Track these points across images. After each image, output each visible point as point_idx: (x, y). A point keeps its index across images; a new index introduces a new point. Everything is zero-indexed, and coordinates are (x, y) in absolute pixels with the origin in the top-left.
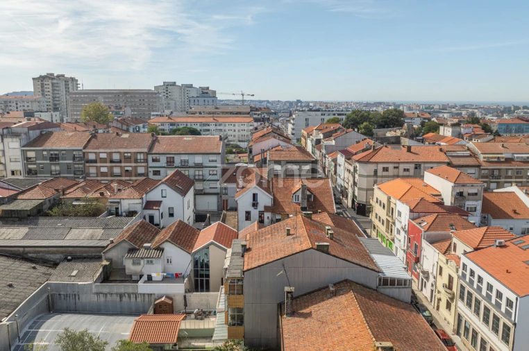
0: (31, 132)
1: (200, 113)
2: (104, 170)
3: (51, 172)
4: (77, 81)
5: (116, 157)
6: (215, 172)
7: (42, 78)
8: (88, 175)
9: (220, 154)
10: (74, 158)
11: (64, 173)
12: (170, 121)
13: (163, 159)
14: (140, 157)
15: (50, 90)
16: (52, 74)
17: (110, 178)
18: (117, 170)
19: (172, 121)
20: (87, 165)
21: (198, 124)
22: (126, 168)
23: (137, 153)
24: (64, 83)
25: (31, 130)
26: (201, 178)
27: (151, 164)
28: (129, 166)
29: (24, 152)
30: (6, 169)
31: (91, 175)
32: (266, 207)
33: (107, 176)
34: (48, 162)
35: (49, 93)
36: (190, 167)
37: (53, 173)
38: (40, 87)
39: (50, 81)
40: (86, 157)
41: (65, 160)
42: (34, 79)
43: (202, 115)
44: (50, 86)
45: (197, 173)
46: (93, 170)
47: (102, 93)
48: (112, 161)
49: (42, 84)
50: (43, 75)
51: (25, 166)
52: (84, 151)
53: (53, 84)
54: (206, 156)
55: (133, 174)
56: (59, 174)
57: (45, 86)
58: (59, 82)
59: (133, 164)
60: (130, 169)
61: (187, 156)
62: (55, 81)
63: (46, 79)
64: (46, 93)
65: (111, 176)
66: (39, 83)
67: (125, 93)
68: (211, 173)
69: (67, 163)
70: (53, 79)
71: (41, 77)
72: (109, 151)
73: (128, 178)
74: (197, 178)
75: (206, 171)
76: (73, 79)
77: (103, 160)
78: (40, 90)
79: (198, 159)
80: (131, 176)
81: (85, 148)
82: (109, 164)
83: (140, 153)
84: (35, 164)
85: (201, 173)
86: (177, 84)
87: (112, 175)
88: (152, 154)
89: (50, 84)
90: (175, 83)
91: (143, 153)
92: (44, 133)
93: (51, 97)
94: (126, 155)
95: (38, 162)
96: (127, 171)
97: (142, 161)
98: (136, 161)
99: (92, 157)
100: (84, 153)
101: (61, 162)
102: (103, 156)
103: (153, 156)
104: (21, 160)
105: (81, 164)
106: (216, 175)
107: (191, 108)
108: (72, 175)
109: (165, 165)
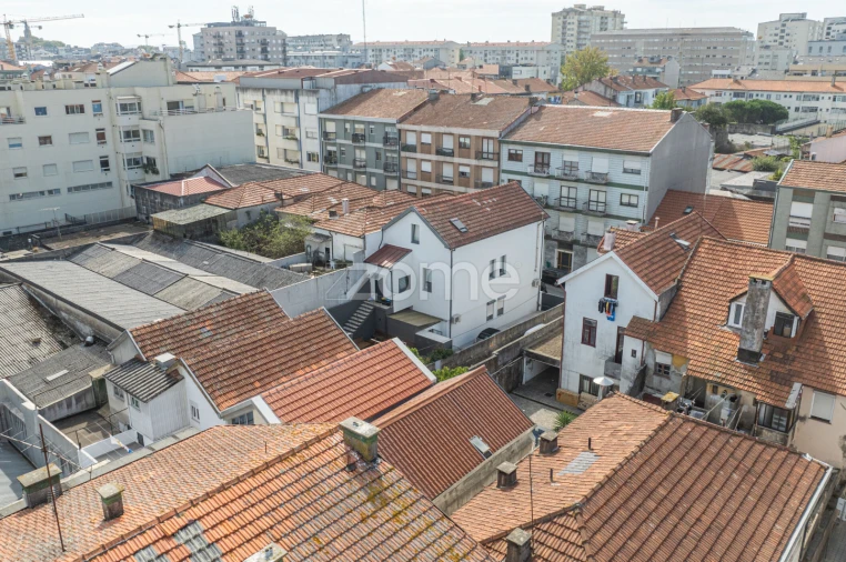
0: (340, 87)
1: (814, 73)
2: (427, 167)
3: (355, 161)
4: (624, 16)
5: (448, 143)
6: (634, 201)
7: (567, 12)
8: (404, 173)
9: (648, 155)
10: (386, 140)
11: (371, 167)
12: (736, 87)
13: (529, 155)
14: (489, 147)
15: (575, 33)
16: (582, 6)
17: (434, 185)
18: (448, 171)
19: (740, 87)
20: (403, 154)
21: (794, 96)
22: (462, 169)
23: (484, 138)
24: (598, 21)
25: (342, 83)
26: (601, 208)
27: (506, 164)
28: (467, 164)
29: (322, 122)
30: (301, 150)
31: (409, 175)
32: (636, 321)
33: (430, 180)
34: (350, 142)
35: (572, 38)
36: (578, 181)
37: (358, 164)
38: (560, 27)
39: (576, 17)
40: (402, 141)
41: (374, 142)
42: (553, 15)
43: (819, 77)
44: (575, 27)
45: (594, 196)
46: (411, 167)
47: (644, 36)
48: (439, 152)
49: (564, 23)
50: (567, 7)
51: (323, 146)
52: (399, 126)
53: (580, 22)
54: (617, 159)
55: (472, 182)
56: (365, 167)
57: (569, 27)
58: (590, 18)
59: (474, 162)
60: (467, 170)
61: (576, 153)
62: (583, 18)
63: (571, 15)
64: (568, 38)
65: (438, 182)
66: (560, 21)
67: (683, 34)
68: (625, 200)
69: (376, 148)
70: (581, 13)
71: (565, 10)
72: (435, 129)
73: (462, 189)
74: (593, 207)
75: (614, 194)
76: (616, 14)
77: (425, 148)
78: (560, 33)
79: (600, 164)
80: (467, 185)
81: (401, 120)
82: (434, 157)
83: (488, 138)
84: (334, 145)
85: (602, 198)
86: (808, 17)
87: (440, 179)
88: (508, 143)
89: (576, 23)
90: (804, 15)
91: (492, 138)
92: (367, 89)
93: (574, 45)
94: (462, 140)
95: (338, 141)
96: (463, 174)
97: (491, 156)
98: (479, 155)
99: (411, 140)
100: (400, 130)
101: (367, 144)
102: (427, 139)
103: (511, 147)
104: (317, 136)
105: (394, 151)
106: (636, 206)
107: (796, 63)
108: (381, 171)
109: (530, 170)
